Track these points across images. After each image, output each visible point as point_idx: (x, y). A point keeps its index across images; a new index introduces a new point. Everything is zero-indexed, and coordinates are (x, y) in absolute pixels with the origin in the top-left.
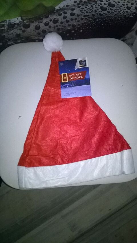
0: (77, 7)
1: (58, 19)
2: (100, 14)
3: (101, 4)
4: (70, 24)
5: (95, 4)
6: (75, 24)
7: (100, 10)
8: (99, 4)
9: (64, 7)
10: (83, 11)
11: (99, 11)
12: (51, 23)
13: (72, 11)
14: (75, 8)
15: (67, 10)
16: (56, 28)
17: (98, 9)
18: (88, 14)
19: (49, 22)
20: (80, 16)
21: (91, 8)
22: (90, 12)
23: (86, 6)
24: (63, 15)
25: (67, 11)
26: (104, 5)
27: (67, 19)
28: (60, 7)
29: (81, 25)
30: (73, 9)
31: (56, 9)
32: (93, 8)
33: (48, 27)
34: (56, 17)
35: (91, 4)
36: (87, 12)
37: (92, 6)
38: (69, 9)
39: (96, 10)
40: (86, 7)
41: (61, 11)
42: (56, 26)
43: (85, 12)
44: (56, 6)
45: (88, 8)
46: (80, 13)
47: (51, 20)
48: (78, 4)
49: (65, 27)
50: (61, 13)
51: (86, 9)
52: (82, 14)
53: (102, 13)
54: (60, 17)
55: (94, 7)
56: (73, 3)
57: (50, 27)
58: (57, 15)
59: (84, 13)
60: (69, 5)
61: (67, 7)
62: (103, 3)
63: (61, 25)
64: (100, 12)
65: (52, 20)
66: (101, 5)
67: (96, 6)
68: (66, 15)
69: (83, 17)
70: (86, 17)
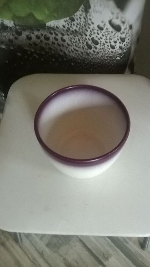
0: (66, 34)
1: (49, 37)
2: (87, 52)
3: (86, 39)
4: (62, 49)
5: (82, 39)
6: (66, 52)
7: (86, 47)
8: (85, 39)
9: (54, 27)
10: (72, 42)
11: (86, 49)
12: (42, 38)
13: (62, 36)
14: (64, 33)
15: (57, 31)
16: (48, 46)
17: (84, 46)
18: (77, 49)
19: (41, 36)
20: (70, 46)
21: (78, 42)
22: (78, 48)
23: (73, 37)
24: (54, 35)
25: (57, 33)
26: (88, 41)
27: (58, 42)
28: (50, 25)
29: (72, 58)
30: (63, 35)
31: (47, 25)
32: (80, 43)
33: (39, 41)
34: (47, 34)
35: (78, 36)
36: (76, 46)
37: (79, 40)
38: (59, 32)
39: (83, 46)
40: (75, 39)
41: (51, 29)
42: (47, 43)
43: (74, 44)
44: (47, 22)
45: (76, 40)
46: (70, 43)
47: (42, 35)
48: (67, 31)
49: (57, 49)
50: (52, 32)
51: (74, 41)
52: (71, 45)
53: (88, 52)
54: (51, 36)
55: (81, 41)
56: (62, 27)
57: (41, 41)
58: (48, 33)
59: (74, 46)
60: (59, 27)
61: (57, 29)
62: (87, 38)
63: (53, 45)
64: (87, 51)
65: (44, 35)
66: (86, 41)
67: (82, 40)
68: (57, 37)
69: (73, 50)
70: (76, 52)
